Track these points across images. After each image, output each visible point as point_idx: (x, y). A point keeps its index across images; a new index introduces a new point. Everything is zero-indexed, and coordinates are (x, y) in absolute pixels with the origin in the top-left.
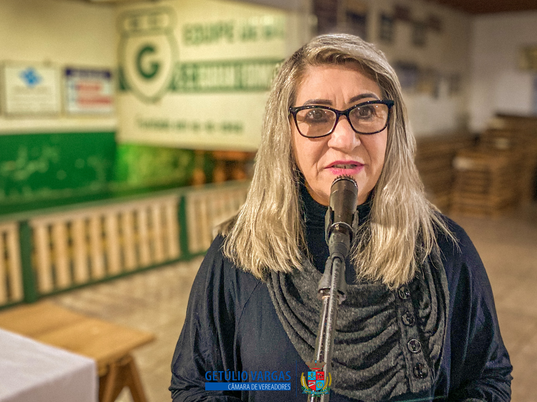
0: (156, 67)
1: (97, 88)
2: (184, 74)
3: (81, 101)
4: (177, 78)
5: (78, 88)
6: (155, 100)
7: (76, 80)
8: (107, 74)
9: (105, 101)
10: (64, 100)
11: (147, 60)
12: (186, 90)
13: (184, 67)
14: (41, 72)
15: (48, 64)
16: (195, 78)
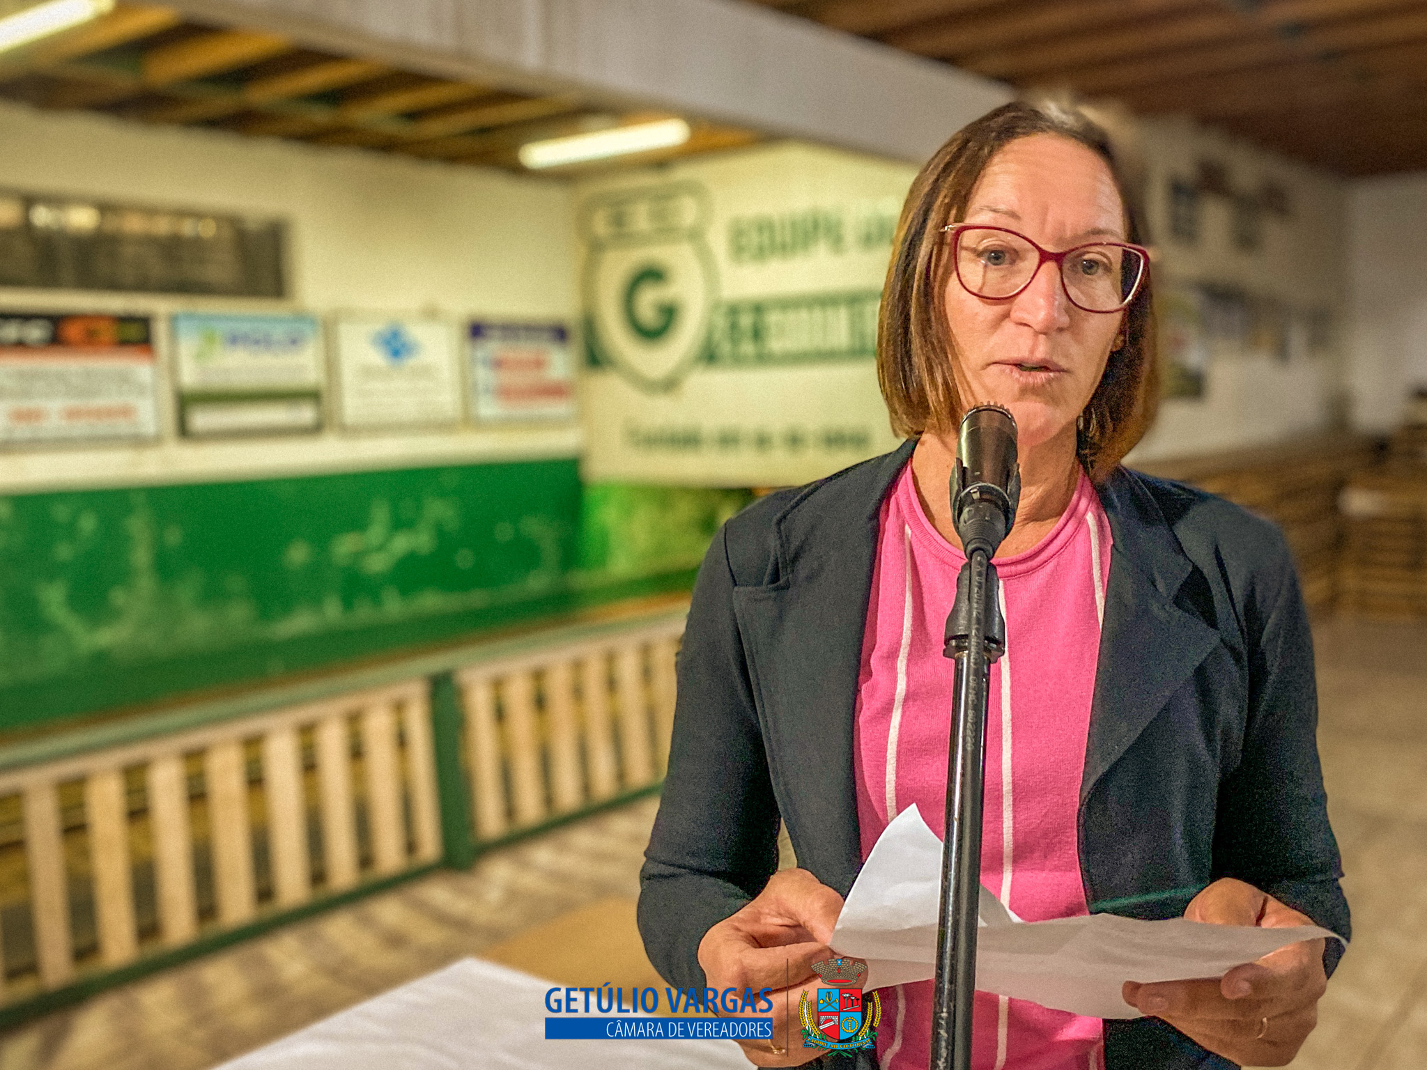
0: (670, 314)
1: (539, 364)
2: (734, 326)
3: (505, 393)
4: (718, 336)
5: (498, 364)
6: (669, 385)
7: (492, 347)
8: (560, 333)
9: (556, 391)
10: (468, 392)
11: (648, 300)
12: (738, 361)
13: (734, 310)
14: (418, 332)
15: (431, 314)
16: (758, 334)
